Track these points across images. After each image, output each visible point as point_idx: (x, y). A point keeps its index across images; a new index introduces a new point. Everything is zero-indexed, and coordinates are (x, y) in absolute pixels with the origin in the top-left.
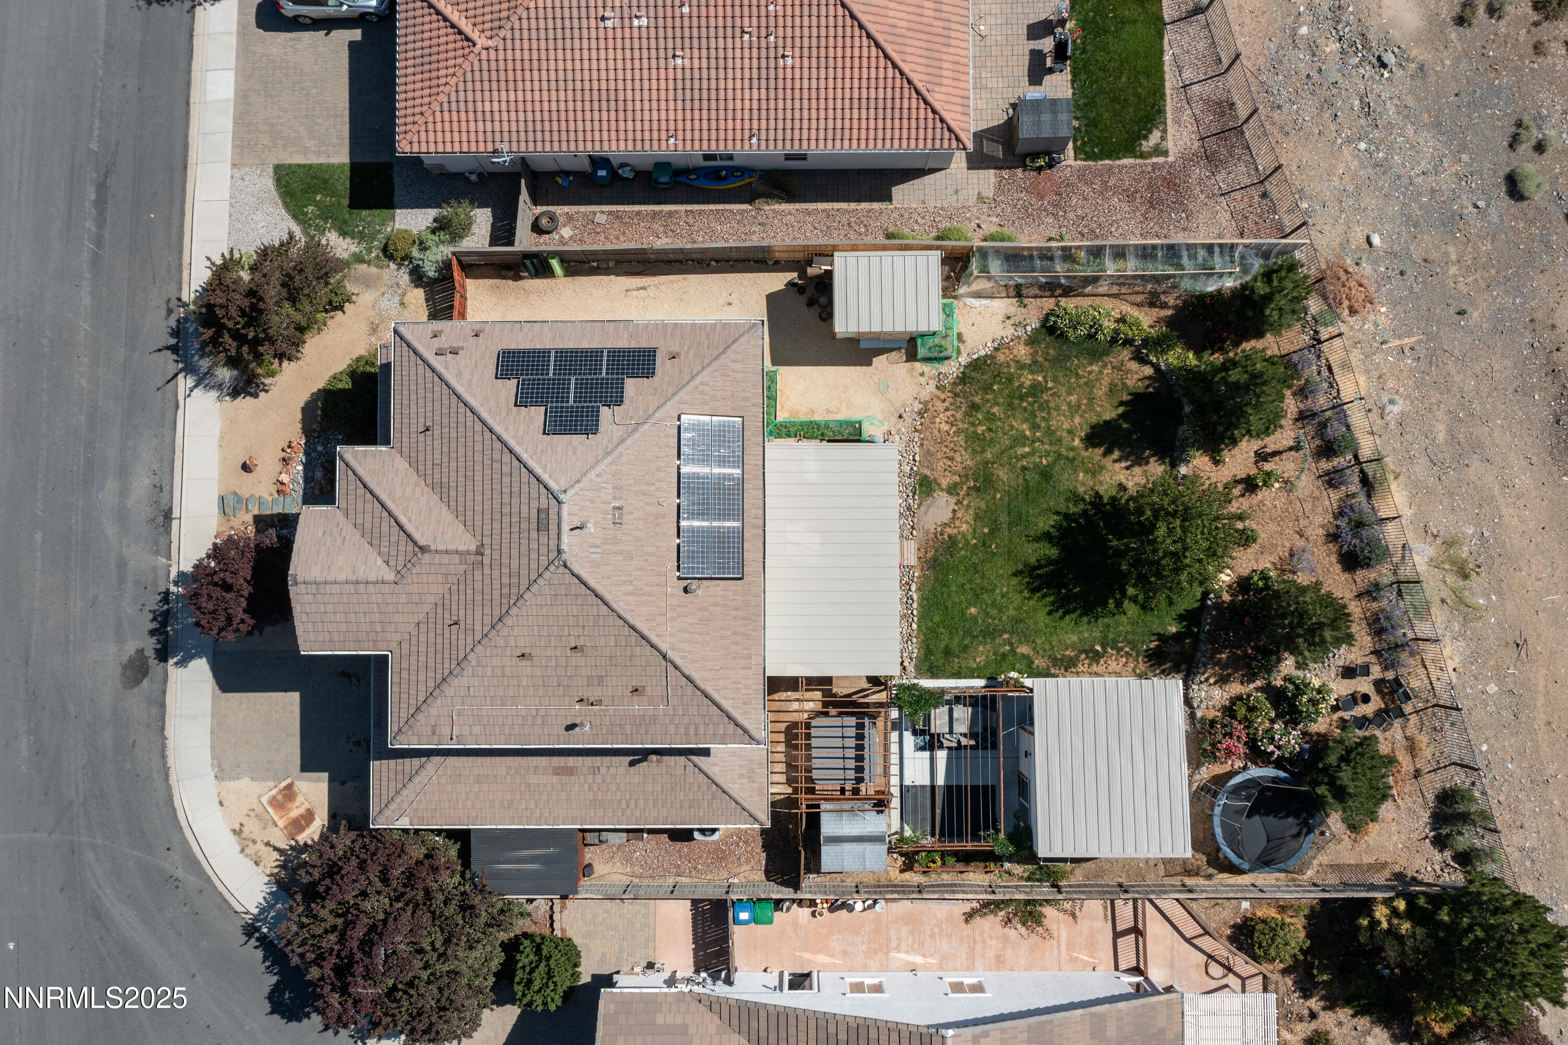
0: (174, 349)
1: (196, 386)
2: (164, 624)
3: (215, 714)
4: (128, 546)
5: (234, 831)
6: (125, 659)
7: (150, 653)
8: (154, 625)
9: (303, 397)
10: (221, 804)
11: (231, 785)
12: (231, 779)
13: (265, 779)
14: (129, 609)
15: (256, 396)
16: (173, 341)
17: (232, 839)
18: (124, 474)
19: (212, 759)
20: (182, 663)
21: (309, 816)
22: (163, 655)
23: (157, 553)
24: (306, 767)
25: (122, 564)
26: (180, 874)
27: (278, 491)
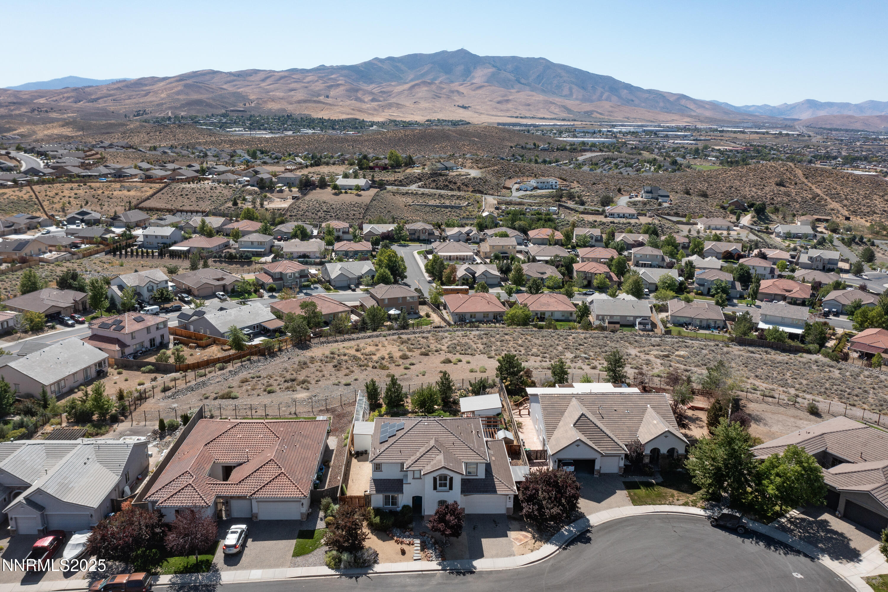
0: (357, 578)
1: (373, 570)
2: (461, 573)
3: (492, 557)
4: (432, 583)
5: (532, 551)
6: (475, 581)
7: (472, 575)
8: (462, 575)
9: (380, 542)
10: (523, 554)
11: (516, 553)
12: (513, 553)
13: (512, 545)
14: (456, 581)
15: (378, 554)
16: (354, 578)
17: (534, 552)
18: (405, 586)
19: (508, 557)
20: (475, 568)
21: (523, 535)
22: (472, 572)
23: (435, 576)
24: (507, 536)
25: (439, 584)
26: (550, 564)
27: (413, 544)
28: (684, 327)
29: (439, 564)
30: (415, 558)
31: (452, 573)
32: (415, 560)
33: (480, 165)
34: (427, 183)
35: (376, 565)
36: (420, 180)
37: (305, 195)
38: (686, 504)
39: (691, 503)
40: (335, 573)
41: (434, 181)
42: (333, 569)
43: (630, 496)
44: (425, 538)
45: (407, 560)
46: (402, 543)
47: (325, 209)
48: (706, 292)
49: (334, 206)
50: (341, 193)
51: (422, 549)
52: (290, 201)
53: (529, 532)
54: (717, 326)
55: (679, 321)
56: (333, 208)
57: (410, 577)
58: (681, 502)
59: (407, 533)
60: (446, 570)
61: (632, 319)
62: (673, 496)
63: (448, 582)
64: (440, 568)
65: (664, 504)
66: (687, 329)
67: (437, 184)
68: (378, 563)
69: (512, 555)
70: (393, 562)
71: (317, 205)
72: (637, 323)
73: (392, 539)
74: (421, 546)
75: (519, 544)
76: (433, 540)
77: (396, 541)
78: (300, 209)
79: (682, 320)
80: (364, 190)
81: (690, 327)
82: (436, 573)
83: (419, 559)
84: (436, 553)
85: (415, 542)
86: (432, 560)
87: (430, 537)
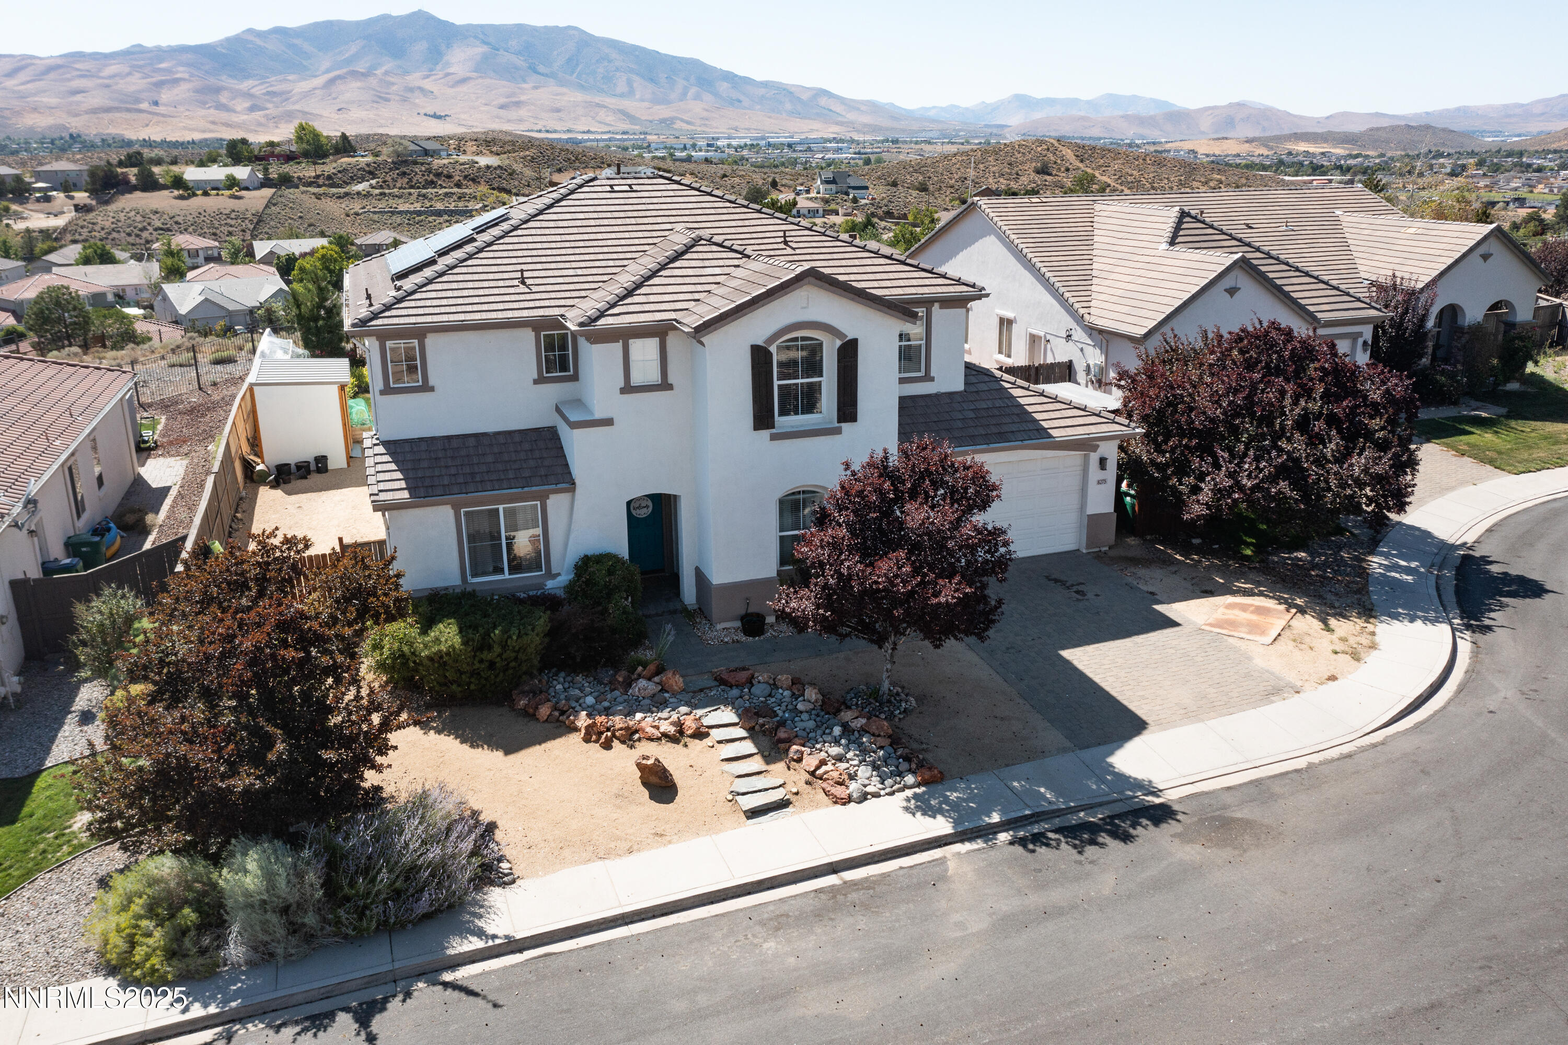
1: (480, 933)
2: (1093, 829)
4: (960, 925)
6: (1227, 853)
7: (1170, 827)
10: (1333, 678)
11: (1291, 678)
12: (1279, 678)
13: (1234, 648)
15: (492, 827)
19: (1272, 702)
21: (1244, 608)
22: (1156, 813)
23: (944, 877)
24: (1172, 624)
27: (699, 736)
29: (923, 806)
31: (1039, 839)
32: (754, 813)
33: (494, 149)
34: (388, 178)
35: (495, 896)
36: (373, 174)
37: (107, 203)
41: (404, 174)
43: (1465, 453)
44: (759, 691)
46: (630, 737)
47: (158, 224)
49: (179, 219)
50: (195, 195)
51: (774, 751)
52: (70, 215)
53: (1249, 594)
56: (177, 223)
59: (643, 687)
60: (988, 833)
64: (941, 826)
67: (411, 180)
68: (506, 881)
69: (1280, 691)
71: (139, 218)
73: (560, 729)
74: (757, 735)
75: (1266, 641)
76: (814, 696)
77: (594, 736)
78: (97, 228)
80: (247, 189)
82: (942, 861)
83: (783, 804)
84: (864, 751)
85: (706, 721)
86: (864, 797)
87: (784, 679)
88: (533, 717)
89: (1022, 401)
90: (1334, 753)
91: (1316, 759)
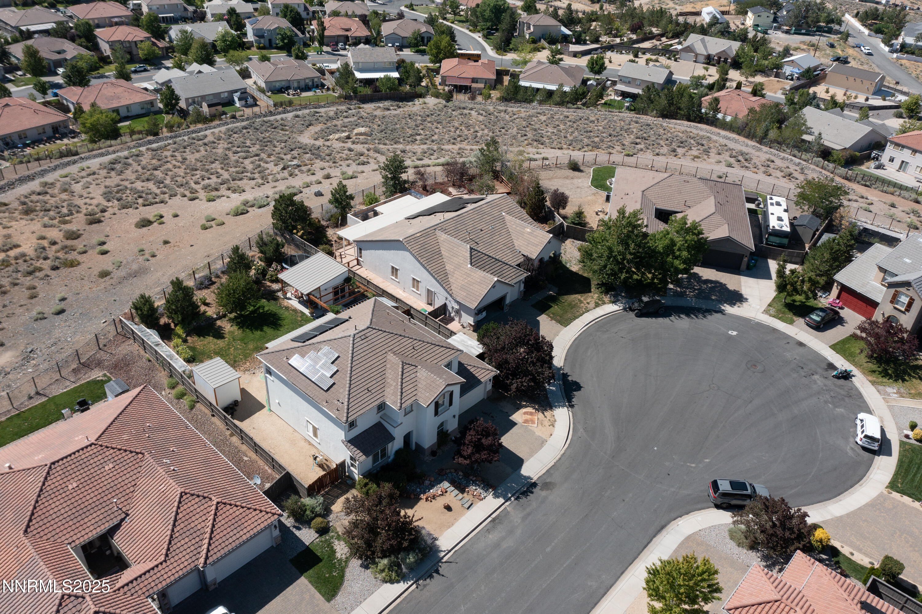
0: (437, 572)
1: (442, 551)
2: (526, 492)
3: (531, 455)
4: (517, 522)
5: (553, 426)
6: (549, 492)
7: (538, 488)
8: (529, 494)
10: (551, 435)
11: (544, 437)
12: (542, 438)
13: (531, 430)
14: (534, 505)
16: (435, 574)
17: (556, 425)
18: (497, 545)
19: (543, 446)
20: (529, 478)
21: (526, 413)
22: (534, 485)
23: (508, 512)
24: (514, 424)
25: (524, 518)
27: (446, 492)
28: (284, 93)
29: (496, 496)
30: (467, 505)
31: (519, 497)
32: (469, 508)
35: (437, 543)
38: (597, 305)
39: (600, 302)
40: (406, 586)
42: (398, 582)
43: (552, 319)
44: (450, 475)
45: (461, 515)
46: (434, 497)
48: (267, 44)
51: (462, 491)
53: (526, 407)
54: (315, 84)
55: (275, 86)
57: (488, 530)
58: (592, 305)
59: (427, 482)
60: (509, 499)
61: (226, 94)
62: (581, 302)
63: (528, 510)
64: (501, 500)
65: (583, 313)
66: (288, 95)
68: (437, 539)
69: (543, 442)
70: (449, 527)
72: (236, 99)
73: (418, 499)
74: (456, 487)
75: (536, 425)
76: (461, 473)
77: (427, 500)
79: (278, 85)
81: (291, 92)
82: (505, 508)
83: (472, 504)
84: (479, 486)
85: (445, 487)
86: (485, 497)
87: (453, 470)
88: (410, 498)
89: (471, 370)
90: (557, 458)
91: (555, 461)
